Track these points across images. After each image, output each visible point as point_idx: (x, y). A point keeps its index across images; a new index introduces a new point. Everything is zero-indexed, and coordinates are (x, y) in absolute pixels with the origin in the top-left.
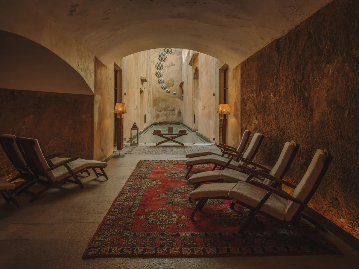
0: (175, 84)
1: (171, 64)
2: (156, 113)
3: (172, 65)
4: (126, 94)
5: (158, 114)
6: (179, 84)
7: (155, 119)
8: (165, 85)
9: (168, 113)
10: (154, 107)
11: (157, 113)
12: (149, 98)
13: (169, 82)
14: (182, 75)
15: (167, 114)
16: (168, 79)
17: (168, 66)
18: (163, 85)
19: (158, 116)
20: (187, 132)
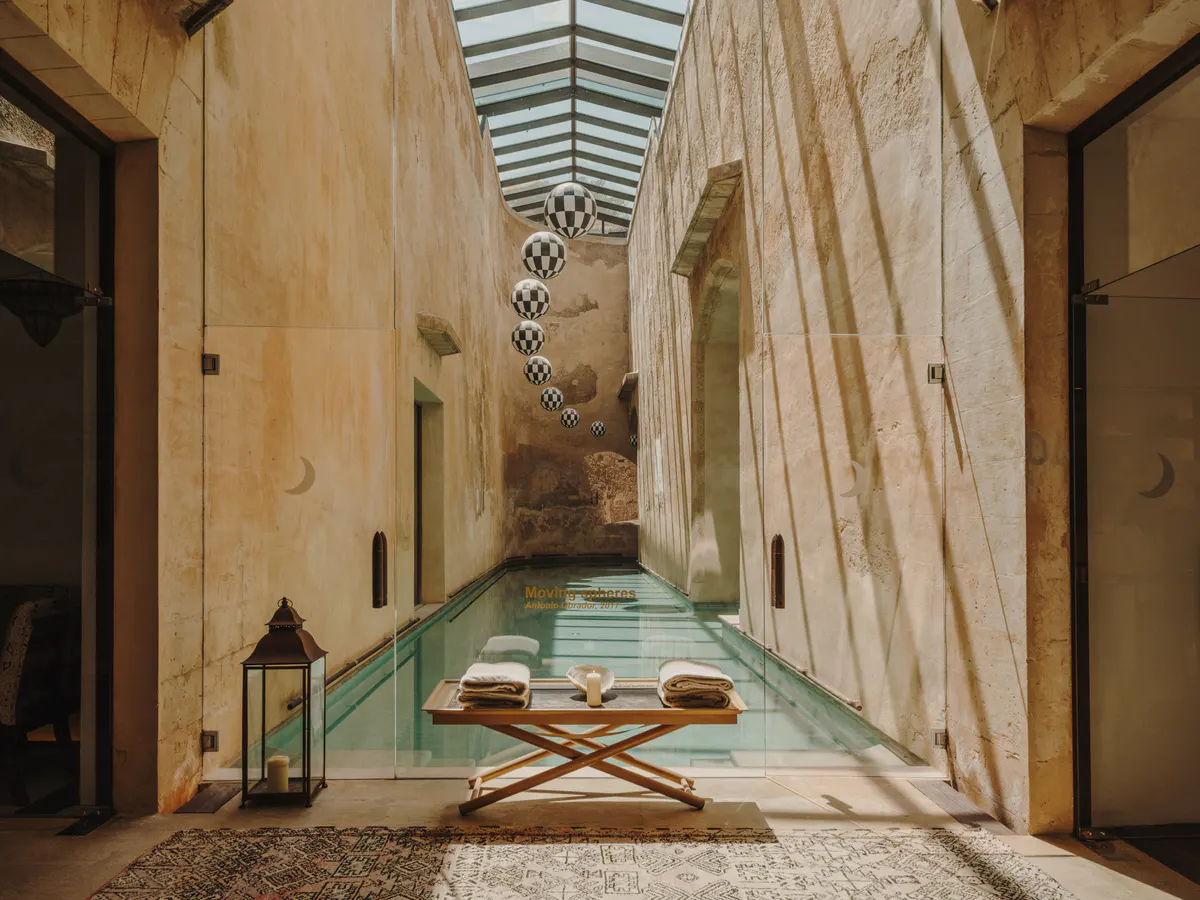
0: (599, 390)
1: (580, 303)
2: (518, 513)
3: (589, 306)
4: (223, 364)
5: (526, 519)
6: (617, 390)
7: (515, 540)
8: (558, 392)
9: (572, 517)
10: (512, 490)
11: (522, 515)
12: (480, 443)
13: (575, 382)
14: (628, 351)
15: (566, 517)
16: (570, 368)
17: (570, 311)
18: (550, 392)
19: (526, 529)
20: (737, 700)
